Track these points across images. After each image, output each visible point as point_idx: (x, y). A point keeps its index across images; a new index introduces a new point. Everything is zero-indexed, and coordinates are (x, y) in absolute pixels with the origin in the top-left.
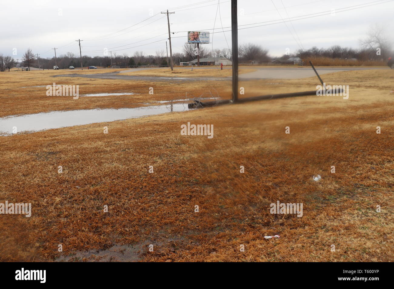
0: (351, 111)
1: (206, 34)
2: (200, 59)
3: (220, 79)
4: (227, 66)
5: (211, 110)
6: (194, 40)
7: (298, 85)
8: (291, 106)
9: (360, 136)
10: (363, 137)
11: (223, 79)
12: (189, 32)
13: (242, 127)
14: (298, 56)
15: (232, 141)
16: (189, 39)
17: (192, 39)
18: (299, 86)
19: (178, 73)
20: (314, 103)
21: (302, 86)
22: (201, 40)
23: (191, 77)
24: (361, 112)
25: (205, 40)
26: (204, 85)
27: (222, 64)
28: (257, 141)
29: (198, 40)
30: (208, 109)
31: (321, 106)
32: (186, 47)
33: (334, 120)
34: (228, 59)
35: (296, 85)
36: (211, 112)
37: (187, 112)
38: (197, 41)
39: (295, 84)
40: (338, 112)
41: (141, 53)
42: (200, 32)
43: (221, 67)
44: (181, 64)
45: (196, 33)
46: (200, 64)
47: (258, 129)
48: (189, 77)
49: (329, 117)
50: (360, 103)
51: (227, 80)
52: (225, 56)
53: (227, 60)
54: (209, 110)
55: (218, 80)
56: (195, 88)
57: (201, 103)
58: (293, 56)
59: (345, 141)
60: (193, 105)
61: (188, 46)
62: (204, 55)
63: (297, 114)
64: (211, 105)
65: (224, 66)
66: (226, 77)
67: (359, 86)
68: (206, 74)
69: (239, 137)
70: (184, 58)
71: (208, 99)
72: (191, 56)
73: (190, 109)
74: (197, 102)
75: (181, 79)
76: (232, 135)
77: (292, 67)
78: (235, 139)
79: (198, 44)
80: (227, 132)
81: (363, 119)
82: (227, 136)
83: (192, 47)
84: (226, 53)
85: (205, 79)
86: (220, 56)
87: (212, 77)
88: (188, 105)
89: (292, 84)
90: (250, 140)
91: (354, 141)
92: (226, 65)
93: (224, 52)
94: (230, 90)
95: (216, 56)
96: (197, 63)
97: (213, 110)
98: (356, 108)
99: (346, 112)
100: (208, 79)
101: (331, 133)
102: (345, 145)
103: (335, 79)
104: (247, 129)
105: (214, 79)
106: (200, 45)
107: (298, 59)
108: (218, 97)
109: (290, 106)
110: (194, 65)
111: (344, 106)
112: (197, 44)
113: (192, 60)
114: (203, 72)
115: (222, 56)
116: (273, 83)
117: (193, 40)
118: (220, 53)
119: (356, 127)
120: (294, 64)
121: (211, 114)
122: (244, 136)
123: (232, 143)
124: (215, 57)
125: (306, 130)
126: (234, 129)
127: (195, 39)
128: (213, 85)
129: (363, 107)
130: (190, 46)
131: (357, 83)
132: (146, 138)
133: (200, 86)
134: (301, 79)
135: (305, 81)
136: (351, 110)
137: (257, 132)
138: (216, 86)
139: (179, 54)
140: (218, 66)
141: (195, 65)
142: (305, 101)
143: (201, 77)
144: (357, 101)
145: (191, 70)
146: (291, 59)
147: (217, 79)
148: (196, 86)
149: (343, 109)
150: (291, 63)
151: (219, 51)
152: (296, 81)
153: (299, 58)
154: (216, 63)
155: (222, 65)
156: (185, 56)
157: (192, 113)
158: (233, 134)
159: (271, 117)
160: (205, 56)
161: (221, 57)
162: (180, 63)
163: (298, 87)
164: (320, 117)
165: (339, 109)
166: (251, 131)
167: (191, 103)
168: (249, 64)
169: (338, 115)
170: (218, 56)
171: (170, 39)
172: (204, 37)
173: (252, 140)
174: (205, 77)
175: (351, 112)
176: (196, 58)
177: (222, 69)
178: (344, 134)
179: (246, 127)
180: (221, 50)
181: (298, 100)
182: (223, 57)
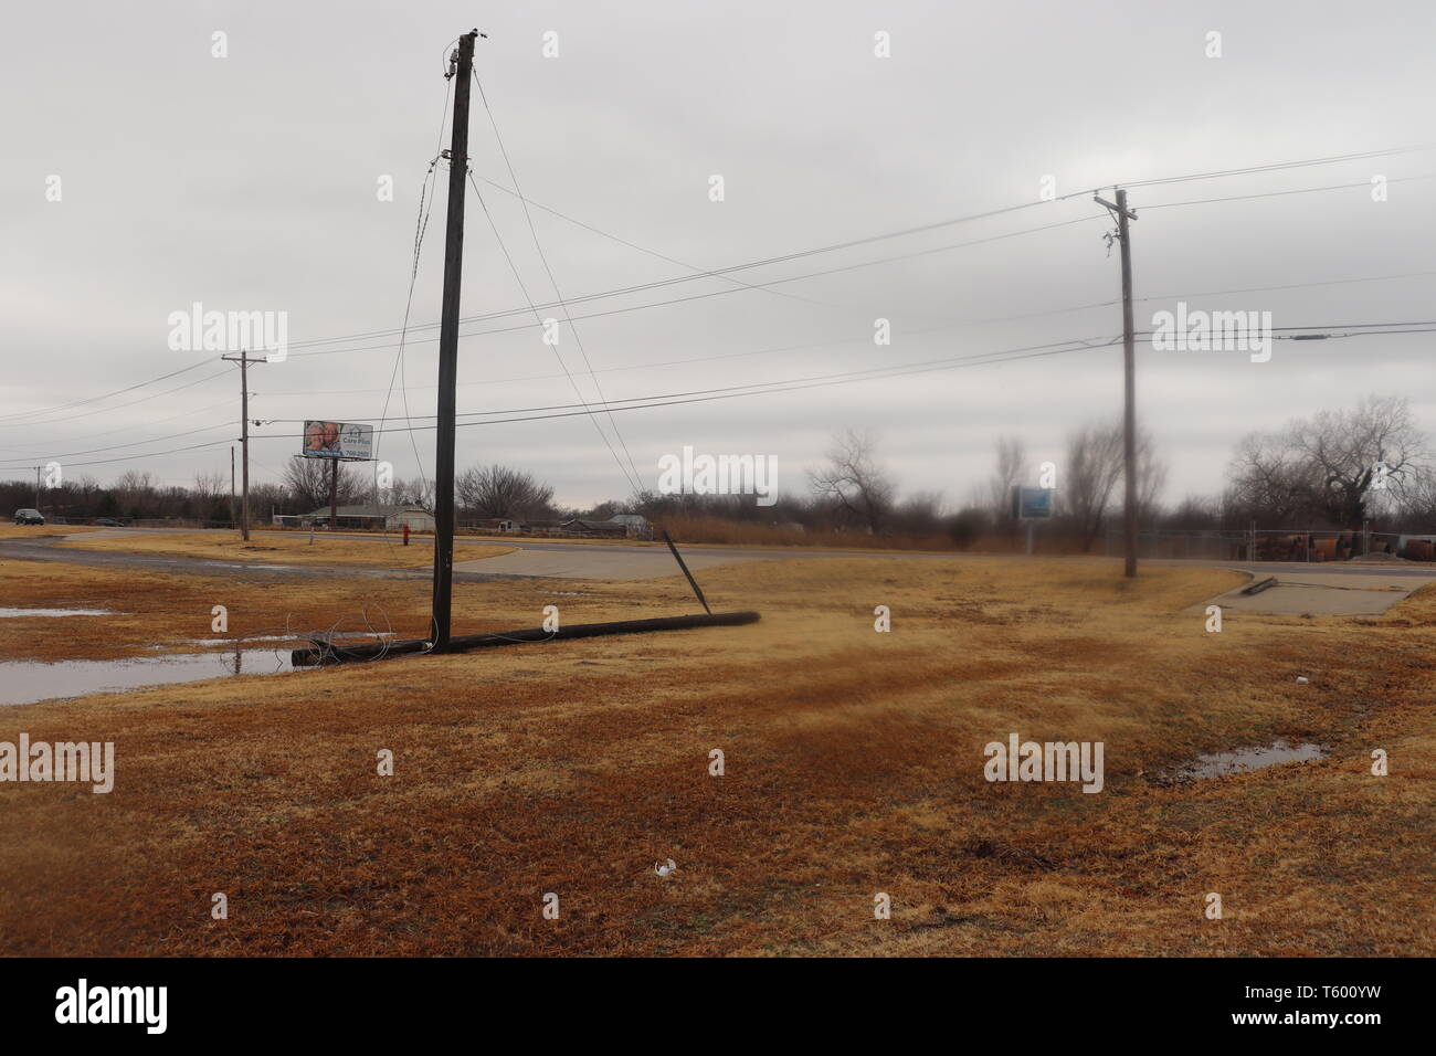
0: (774, 677)
1: (362, 433)
2: (338, 508)
3: (400, 575)
4: (423, 532)
5: (363, 672)
6: (324, 449)
7: (632, 599)
8: (606, 661)
9: (792, 748)
10: (799, 749)
11: (410, 575)
12: (308, 423)
13: (455, 724)
14: (639, 511)
15: (423, 766)
16: (306, 444)
17: (318, 443)
18: (637, 601)
19: (264, 549)
20: (674, 653)
21: (644, 601)
22: (345, 448)
23: (307, 564)
24: (800, 679)
25: (358, 448)
26: (347, 591)
27: (406, 528)
28: (497, 767)
29: (335, 449)
30: (354, 669)
31: (691, 662)
32: (294, 469)
33: (725, 701)
34: (427, 512)
35: (627, 600)
36: (362, 678)
37: (287, 675)
38: (331, 451)
39: (626, 597)
40: (737, 678)
41: (146, 478)
42: (342, 425)
43: (402, 536)
44: (278, 520)
45: (329, 427)
46: (339, 525)
47: (505, 729)
48: (299, 564)
49: (711, 693)
50: (800, 654)
51: (421, 578)
52: (418, 502)
53: (425, 516)
54: (357, 672)
55: (394, 578)
56: (317, 599)
57: (334, 648)
58: (626, 512)
59: (748, 760)
60: (307, 653)
61: (301, 465)
62: (352, 496)
63: (621, 683)
64: (366, 654)
65: (415, 533)
66: (418, 569)
67: (800, 606)
68: (357, 558)
69: (445, 755)
70: (287, 501)
71: (358, 635)
72: (309, 497)
73: (299, 668)
74: (322, 644)
75: (274, 571)
76: (423, 748)
77: (618, 544)
78: (433, 759)
79: (335, 460)
80: (410, 738)
81: (805, 698)
82: (408, 752)
83: (315, 469)
84: (423, 494)
85: (351, 571)
86: (403, 499)
87: (374, 566)
88: (293, 655)
89: (615, 595)
90: (476, 762)
91: (773, 761)
92: (419, 530)
93: (416, 489)
94: (426, 610)
95: (389, 499)
96: (327, 521)
97: (369, 672)
98: (787, 668)
99: (761, 679)
100: (363, 572)
101: (713, 740)
102: (749, 772)
103: (737, 584)
104: (470, 730)
105: (378, 574)
106: (340, 463)
107: (638, 521)
108: (388, 631)
109: (602, 661)
110: (317, 524)
111: (756, 663)
112: (330, 462)
113: (312, 511)
114: (347, 550)
115: (410, 501)
116: (559, 592)
117: (320, 450)
118: (404, 493)
119: (781, 722)
120: (628, 534)
121: (361, 683)
122: (460, 752)
123: (423, 772)
124: (388, 504)
125: (645, 732)
126: (430, 729)
127: (325, 444)
128: (376, 593)
129: (807, 665)
130: (310, 466)
131: (796, 596)
132: (150, 758)
133: (333, 595)
134: (644, 581)
135: (654, 586)
136: (774, 674)
137: (500, 739)
138: (384, 595)
139: (272, 489)
140: (396, 533)
141: (320, 525)
142: (649, 647)
143: (340, 564)
144: (793, 648)
145: (308, 541)
146: (618, 520)
147: (389, 574)
148: (322, 595)
149: (754, 670)
150: (620, 533)
151: (403, 485)
152: (629, 587)
153: (641, 518)
154: (388, 522)
155: (407, 531)
156: (290, 495)
157: (304, 680)
158: (426, 745)
159: (544, 693)
160: (356, 499)
161: (406, 503)
162: (274, 517)
163: (633, 604)
164: (684, 694)
165: (743, 669)
166: (481, 735)
167: (300, 648)
168: (492, 530)
169: (736, 689)
170: (397, 500)
171: (244, 439)
172: (355, 441)
173: (483, 763)
174: (352, 565)
175: (773, 681)
176: (327, 505)
177: (406, 543)
178: (748, 742)
179: (469, 724)
180: (408, 481)
181: (631, 643)
182: (411, 504)
